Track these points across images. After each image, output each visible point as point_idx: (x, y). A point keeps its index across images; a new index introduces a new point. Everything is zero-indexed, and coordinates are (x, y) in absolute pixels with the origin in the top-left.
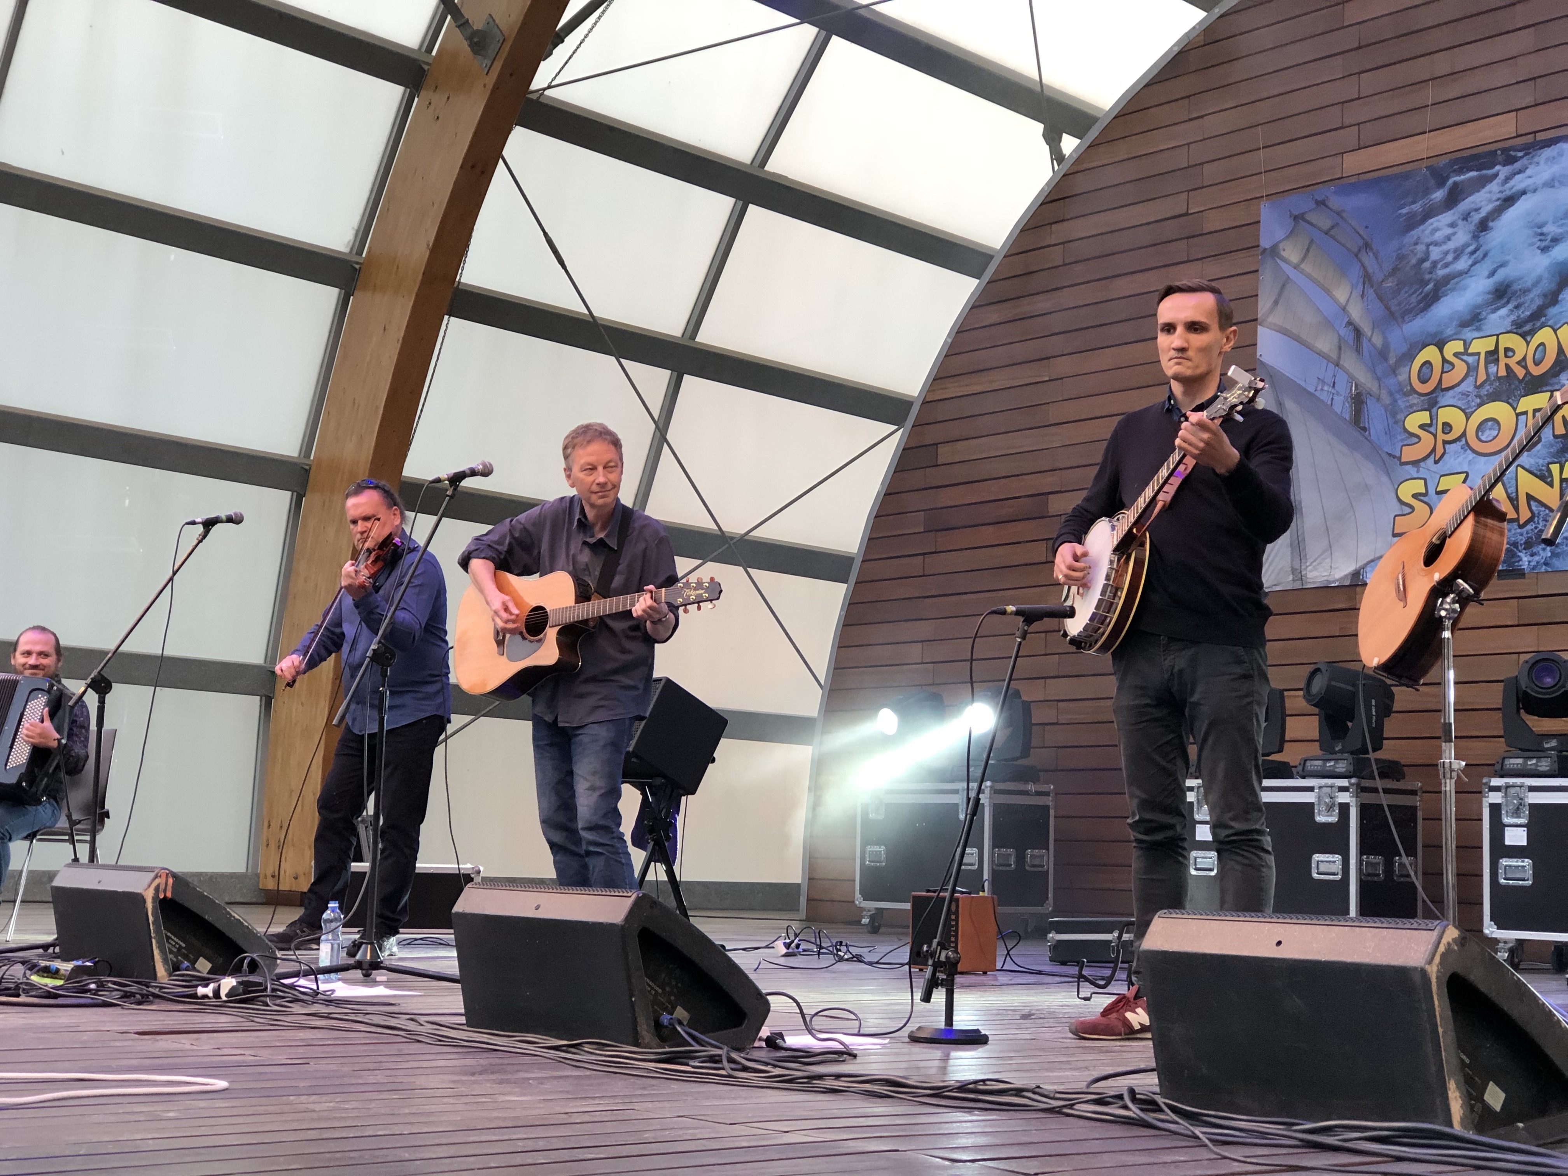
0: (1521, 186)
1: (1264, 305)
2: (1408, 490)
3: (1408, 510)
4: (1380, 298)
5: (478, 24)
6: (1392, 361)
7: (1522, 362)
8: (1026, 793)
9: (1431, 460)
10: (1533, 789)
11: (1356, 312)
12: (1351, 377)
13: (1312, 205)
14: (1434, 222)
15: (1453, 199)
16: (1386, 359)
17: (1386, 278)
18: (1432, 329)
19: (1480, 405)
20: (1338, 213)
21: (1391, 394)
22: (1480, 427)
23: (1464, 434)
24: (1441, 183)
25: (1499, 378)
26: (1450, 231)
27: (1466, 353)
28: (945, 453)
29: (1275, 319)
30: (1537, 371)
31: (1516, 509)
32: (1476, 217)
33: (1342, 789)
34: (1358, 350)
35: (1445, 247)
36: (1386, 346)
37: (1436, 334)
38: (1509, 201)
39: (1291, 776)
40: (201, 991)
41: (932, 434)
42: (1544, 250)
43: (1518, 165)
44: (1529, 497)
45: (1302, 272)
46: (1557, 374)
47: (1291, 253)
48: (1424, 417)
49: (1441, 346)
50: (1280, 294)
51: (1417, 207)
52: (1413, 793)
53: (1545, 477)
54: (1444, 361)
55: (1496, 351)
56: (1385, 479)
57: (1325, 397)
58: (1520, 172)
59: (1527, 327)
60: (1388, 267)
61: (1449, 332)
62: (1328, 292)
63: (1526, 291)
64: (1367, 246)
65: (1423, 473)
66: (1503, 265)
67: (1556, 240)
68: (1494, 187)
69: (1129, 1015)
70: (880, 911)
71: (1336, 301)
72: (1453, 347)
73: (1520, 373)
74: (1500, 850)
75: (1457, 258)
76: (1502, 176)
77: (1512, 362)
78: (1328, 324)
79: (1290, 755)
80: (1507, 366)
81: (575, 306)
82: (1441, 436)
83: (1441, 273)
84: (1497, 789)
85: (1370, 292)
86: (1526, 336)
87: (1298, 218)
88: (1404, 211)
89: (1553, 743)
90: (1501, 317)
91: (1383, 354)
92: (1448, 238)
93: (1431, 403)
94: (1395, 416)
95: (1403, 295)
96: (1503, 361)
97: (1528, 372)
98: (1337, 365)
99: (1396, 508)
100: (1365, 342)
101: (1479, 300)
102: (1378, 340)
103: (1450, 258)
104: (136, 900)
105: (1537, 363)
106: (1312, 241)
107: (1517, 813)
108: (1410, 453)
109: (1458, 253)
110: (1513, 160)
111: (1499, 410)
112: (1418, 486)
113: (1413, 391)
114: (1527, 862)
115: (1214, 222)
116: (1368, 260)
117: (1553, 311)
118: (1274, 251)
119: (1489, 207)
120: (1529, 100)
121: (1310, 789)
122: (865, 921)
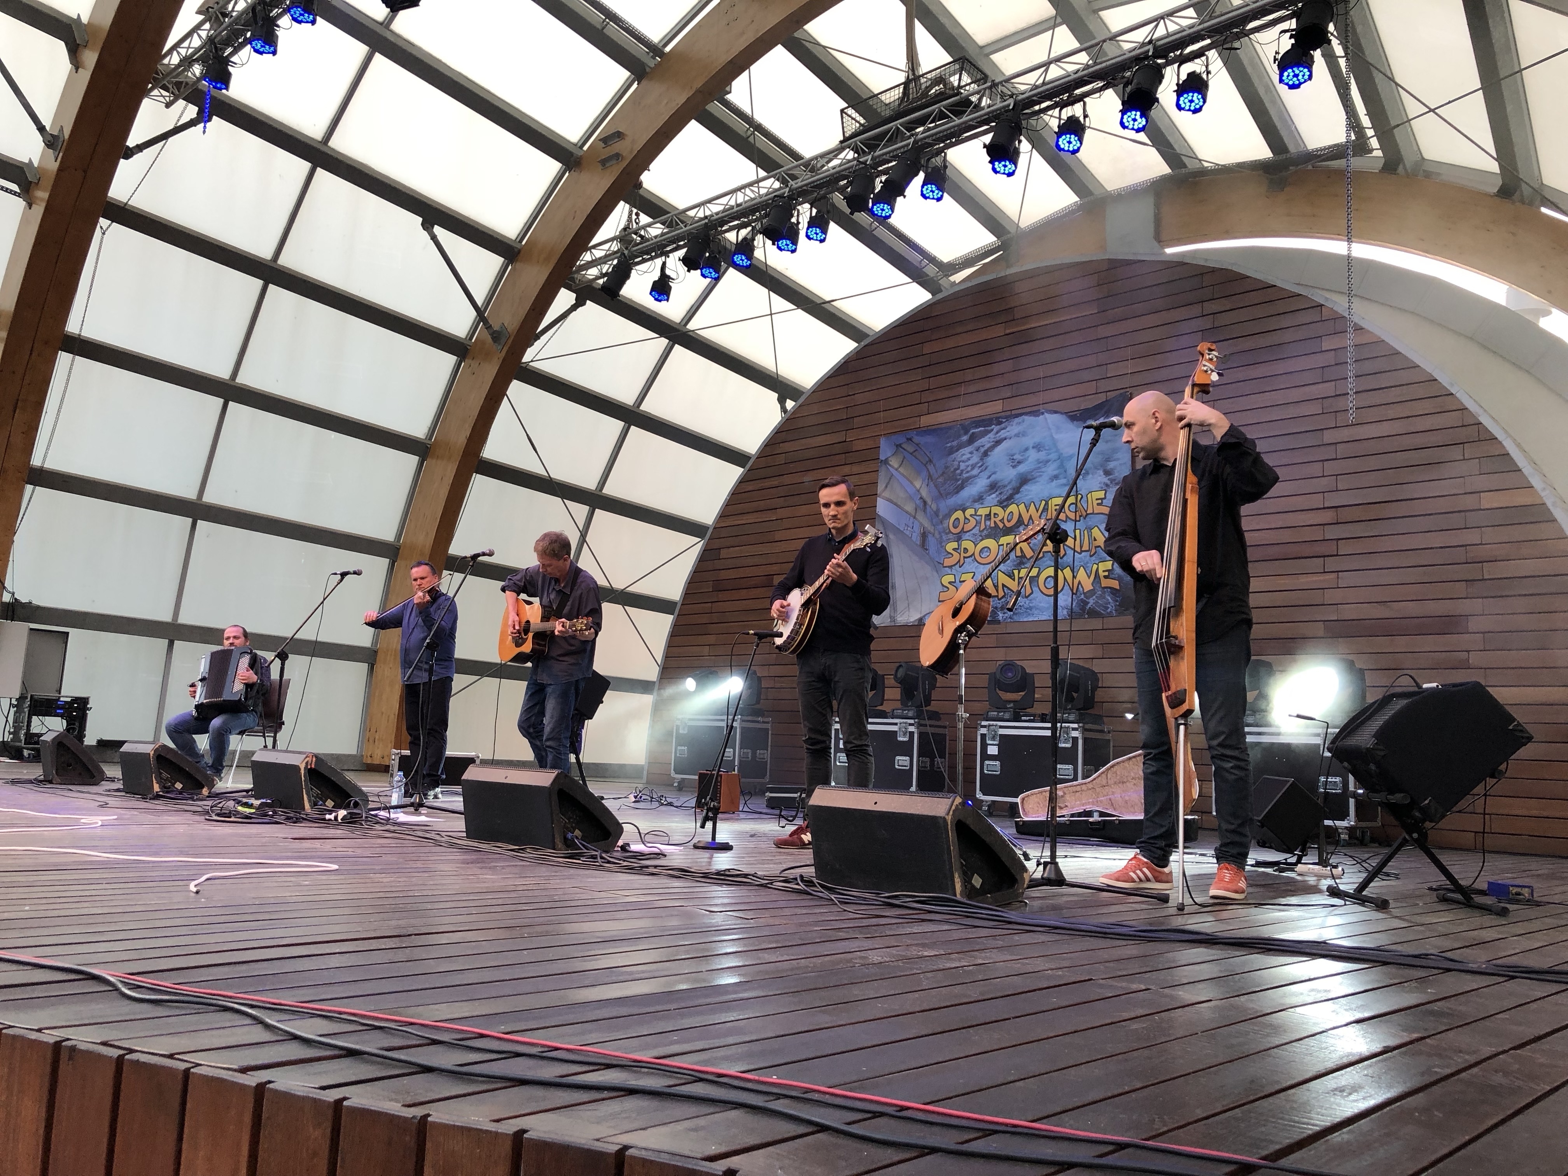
0: (1003, 436)
1: (880, 487)
2: (946, 580)
3: (946, 589)
4: (936, 486)
5: (496, 327)
6: (941, 517)
7: (1002, 520)
8: (758, 722)
9: (958, 566)
10: (1001, 727)
11: (924, 493)
12: (921, 524)
13: (905, 440)
14: (962, 451)
15: (971, 441)
16: (938, 516)
17: (939, 477)
18: (960, 502)
19: (981, 540)
20: (917, 445)
21: (940, 533)
22: (981, 551)
23: (973, 554)
24: (966, 433)
25: (991, 528)
26: (969, 456)
27: (976, 515)
28: (724, 553)
29: (886, 494)
30: (1008, 525)
31: (997, 591)
32: (982, 450)
33: (911, 725)
34: (925, 511)
35: (967, 464)
36: (938, 510)
37: (962, 505)
38: (998, 443)
39: (886, 718)
40: (328, 817)
41: (717, 544)
42: (1014, 467)
43: (1003, 425)
44: (1003, 585)
45: (899, 472)
46: (1018, 527)
47: (894, 462)
48: (955, 545)
49: (964, 511)
50: (888, 483)
51: (955, 443)
52: (945, 727)
53: (1011, 576)
54: (966, 518)
55: (990, 514)
56: (935, 574)
57: (908, 533)
58: (1004, 429)
59: (1005, 504)
60: (940, 472)
61: (968, 504)
62: (912, 483)
63: (1005, 486)
64: (930, 461)
65: (954, 572)
66: (994, 473)
67: (1019, 462)
68: (991, 435)
69: (803, 836)
70: (683, 779)
71: (915, 487)
72: (970, 511)
73: (1001, 525)
74: (985, 756)
75: (973, 469)
76: (995, 430)
77: (997, 520)
78: (911, 498)
79: (886, 707)
80: (995, 522)
81: (541, 471)
82: (963, 554)
83: (965, 476)
84: (984, 727)
85: (931, 484)
86: (1004, 508)
87: (898, 446)
88: (949, 445)
89: (1012, 705)
90: (993, 498)
91: (936, 514)
92: (969, 459)
93: (959, 538)
94: (941, 544)
95: (947, 485)
96: (993, 519)
97: (1004, 525)
98: (915, 518)
99: (940, 588)
100: (928, 507)
101: (983, 489)
102: (934, 507)
103: (969, 469)
104: (296, 768)
105: (1009, 521)
106: (904, 458)
107: (993, 739)
108: (948, 562)
109: (973, 467)
110: (1001, 423)
111: (990, 543)
112: (951, 578)
113: (950, 532)
114: (998, 763)
115: (859, 445)
116: (931, 468)
117: (1017, 496)
118: (886, 462)
119: (988, 445)
120: (1009, 395)
121: (896, 724)
122: (676, 784)
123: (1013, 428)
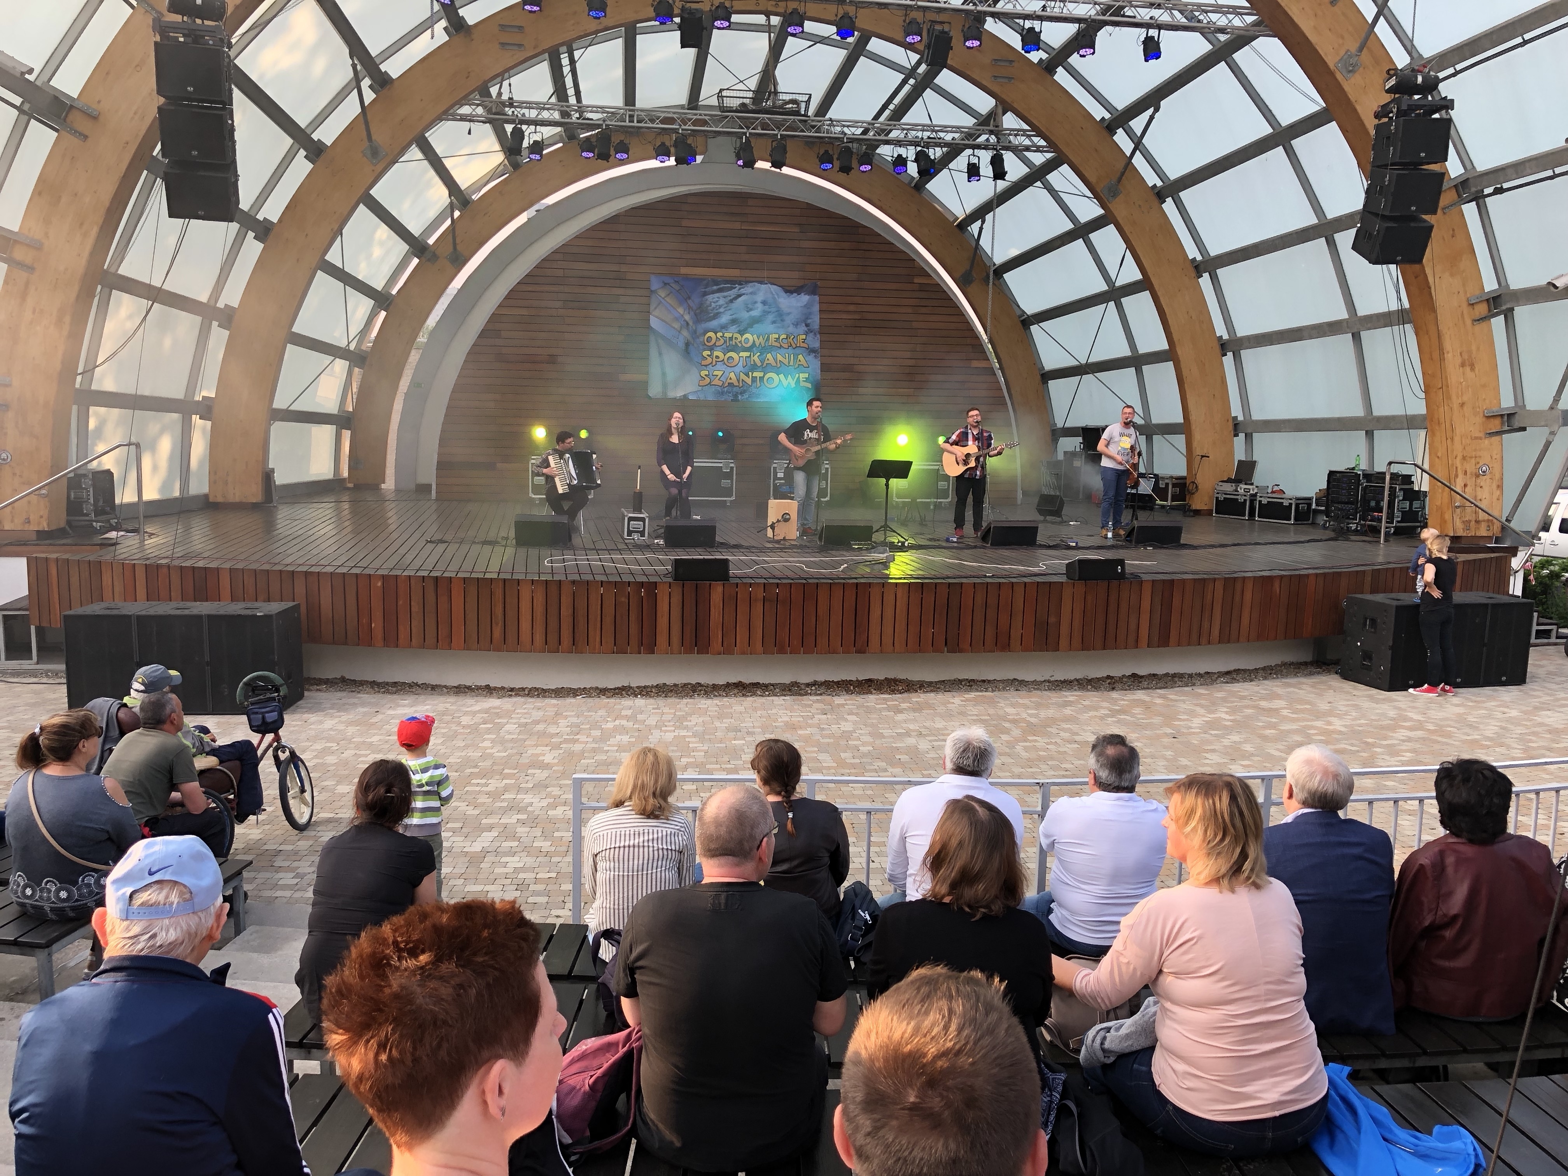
0: (742, 292)
1: (652, 308)
2: (703, 373)
4: (695, 315)
6: (699, 334)
7: (740, 342)
11: (686, 317)
13: (672, 280)
14: (714, 296)
15: (720, 290)
16: (696, 333)
17: (696, 309)
18: (712, 327)
19: (728, 352)
20: (680, 285)
21: (698, 344)
22: (729, 358)
23: (723, 360)
24: (716, 285)
25: (734, 345)
26: (720, 300)
27: (723, 336)
29: (656, 313)
30: (746, 346)
31: (739, 383)
32: (727, 298)
34: (688, 329)
35: (716, 304)
36: (696, 329)
37: (713, 329)
38: (740, 296)
42: (749, 312)
43: (743, 286)
44: (743, 380)
45: (666, 301)
46: (753, 348)
47: (663, 294)
48: (709, 353)
49: (714, 333)
50: (658, 306)
51: (708, 290)
53: (747, 375)
54: (716, 337)
55: (732, 337)
56: (695, 368)
57: (674, 341)
58: (743, 288)
59: (742, 332)
60: (696, 306)
61: (718, 329)
62: (676, 309)
63: (742, 322)
64: (690, 297)
65: (708, 368)
66: (735, 313)
67: (751, 310)
68: (734, 290)
71: (679, 313)
72: (719, 334)
76: (737, 288)
78: (676, 319)
82: (715, 359)
83: (715, 311)
85: (692, 313)
87: (665, 284)
88: (703, 290)
90: (734, 328)
92: (718, 302)
93: (711, 349)
94: (699, 351)
95: (703, 315)
96: (735, 341)
97: (742, 345)
98: (679, 332)
99: (700, 378)
100: (689, 326)
101: (727, 321)
102: (693, 327)
103: (718, 307)
105: (746, 343)
106: (671, 292)
108: (704, 363)
109: (720, 307)
110: (741, 284)
113: (705, 344)
115: (631, 276)
116: (689, 302)
118: (655, 292)
119: (732, 296)
120: (746, 268)
121: (720, 463)
123: (748, 289)
